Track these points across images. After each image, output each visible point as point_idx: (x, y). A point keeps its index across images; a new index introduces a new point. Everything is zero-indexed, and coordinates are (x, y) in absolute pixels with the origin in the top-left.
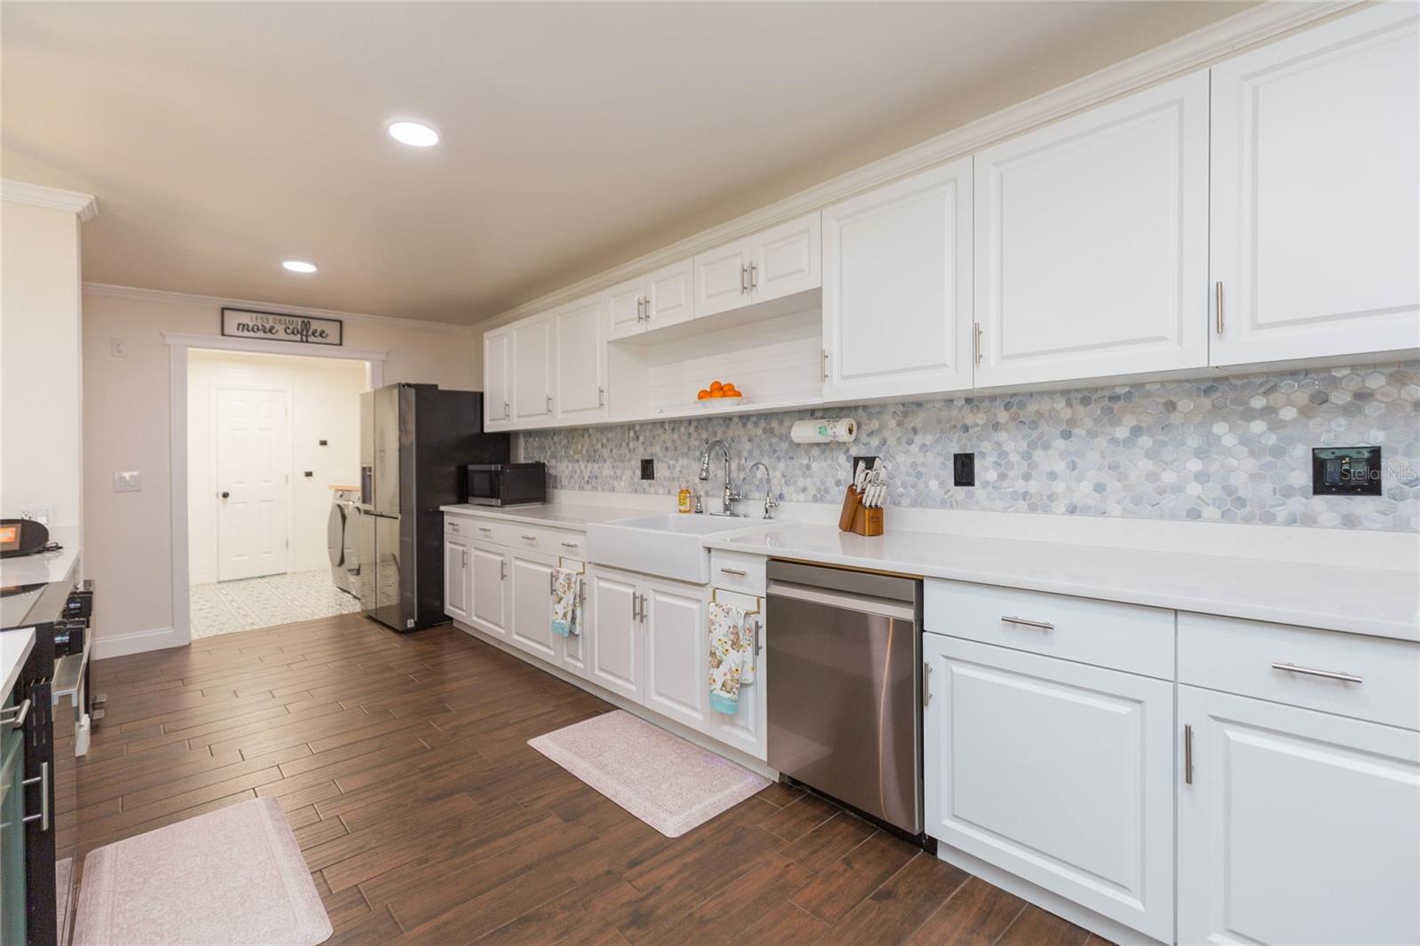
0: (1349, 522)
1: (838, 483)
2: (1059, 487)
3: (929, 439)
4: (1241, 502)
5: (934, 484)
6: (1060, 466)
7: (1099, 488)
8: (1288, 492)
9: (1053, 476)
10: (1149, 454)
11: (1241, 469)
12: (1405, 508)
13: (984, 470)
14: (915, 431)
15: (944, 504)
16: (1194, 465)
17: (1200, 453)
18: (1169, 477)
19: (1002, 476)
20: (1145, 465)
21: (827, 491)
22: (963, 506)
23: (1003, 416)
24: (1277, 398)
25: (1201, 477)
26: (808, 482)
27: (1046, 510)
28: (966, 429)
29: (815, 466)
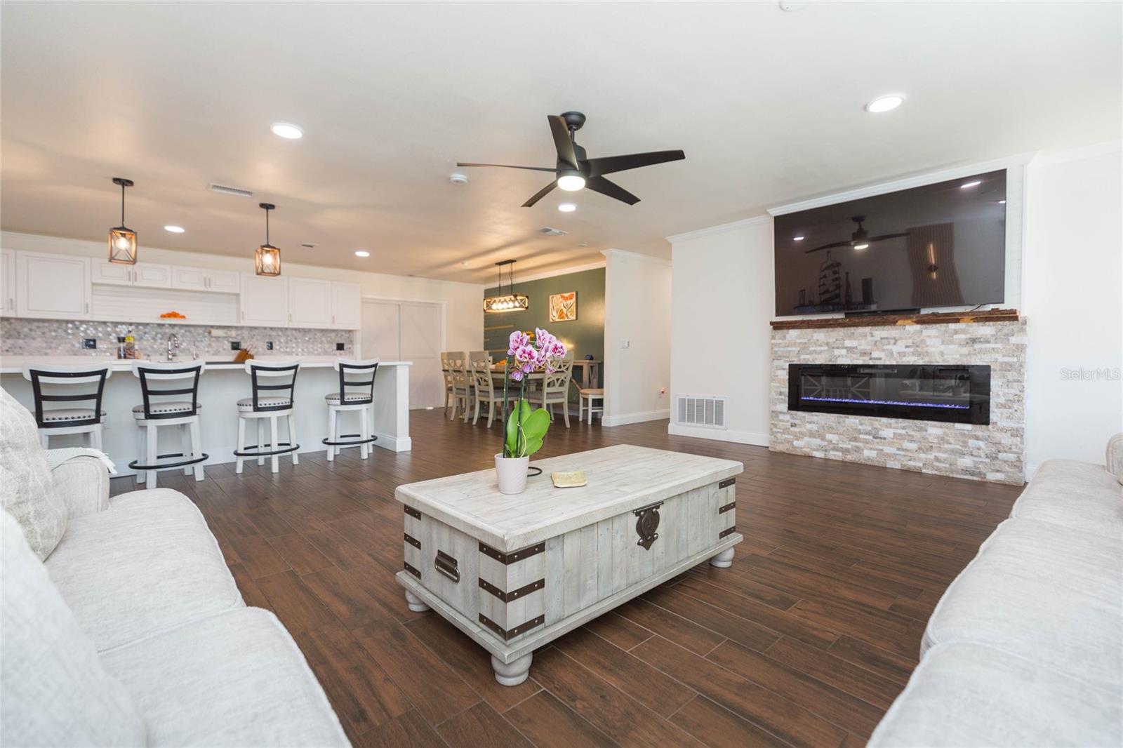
0: (341, 354)
1: (224, 349)
2: (294, 350)
3: (259, 338)
4: (326, 352)
5: (261, 350)
6: (294, 345)
7: (303, 350)
8: (333, 350)
9: (293, 348)
10: (312, 343)
11: (327, 346)
12: (347, 352)
13: (276, 346)
14: (254, 335)
15: (264, 354)
16: (319, 346)
17: (321, 344)
18: (315, 348)
19: (281, 347)
20: (311, 346)
21: (219, 352)
22: (269, 355)
23: (280, 333)
24: (331, 334)
25: (321, 348)
26: (210, 349)
27: (291, 355)
28: (270, 336)
29: (213, 344)
